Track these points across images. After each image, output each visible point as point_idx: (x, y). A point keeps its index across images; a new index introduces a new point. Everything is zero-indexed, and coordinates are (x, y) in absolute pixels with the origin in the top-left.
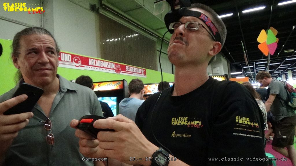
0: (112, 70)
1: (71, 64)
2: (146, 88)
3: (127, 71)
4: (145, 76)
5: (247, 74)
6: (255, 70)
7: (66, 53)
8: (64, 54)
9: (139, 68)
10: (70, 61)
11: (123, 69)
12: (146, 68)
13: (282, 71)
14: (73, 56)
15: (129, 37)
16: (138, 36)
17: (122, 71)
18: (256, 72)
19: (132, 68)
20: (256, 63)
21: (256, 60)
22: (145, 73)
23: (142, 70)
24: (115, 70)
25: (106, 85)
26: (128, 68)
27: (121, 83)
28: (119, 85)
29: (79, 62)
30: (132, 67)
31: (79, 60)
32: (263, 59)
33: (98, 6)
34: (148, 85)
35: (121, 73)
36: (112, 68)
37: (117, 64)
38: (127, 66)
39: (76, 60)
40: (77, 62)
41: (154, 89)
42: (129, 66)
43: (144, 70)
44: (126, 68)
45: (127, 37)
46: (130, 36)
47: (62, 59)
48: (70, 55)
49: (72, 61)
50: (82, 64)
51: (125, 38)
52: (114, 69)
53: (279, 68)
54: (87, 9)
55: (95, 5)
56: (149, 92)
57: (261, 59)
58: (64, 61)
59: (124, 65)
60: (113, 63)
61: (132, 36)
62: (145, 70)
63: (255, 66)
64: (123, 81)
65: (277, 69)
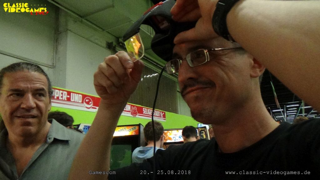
0: (127, 112)
1: (81, 105)
2: (165, 134)
3: (144, 114)
4: (164, 119)
5: (276, 118)
6: (285, 113)
7: (77, 93)
8: (74, 94)
9: (157, 111)
10: (81, 101)
11: (140, 111)
12: (165, 111)
13: (316, 115)
14: (84, 96)
15: (147, 77)
16: (157, 76)
17: (138, 114)
18: (287, 116)
19: (150, 111)
20: (286, 106)
21: (286, 103)
22: (164, 116)
23: (161, 113)
24: (131, 113)
25: (119, 130)
26: (146, 110)
27: (137, 128)
28: (135, 130)
29: (91, 103)
30: (150, 109)
31: (91, 101)
32: (294, 101)
33: (114, 44)
34: (168, 130)
35: (137, 116)
36: (127, 110)
37: (134, 106)
38: (145, 108)
39: (87, 101)
40: (88, 103)
41: (175, 136)
42: (146, 108)
43: (163, 113)
44: (144, 111)
45: (145, 77)
46: (149, 76)
47: (71, 100)
48: (81, 96)
49: (83, 102)
50: (93, 105)
51: (143, 78)
52: (129, 112)
53: (313, 111)
54: (103, 47)
55: (112, 43)
56: (170, 139)
57: (292, 102)
58: (74, 102)
59: (141, 107)
60: (129, 105)
61: (151, 76)
62: (165, 113)
63: (285, 109)
64: (139, 125)
65: (310, 113)
